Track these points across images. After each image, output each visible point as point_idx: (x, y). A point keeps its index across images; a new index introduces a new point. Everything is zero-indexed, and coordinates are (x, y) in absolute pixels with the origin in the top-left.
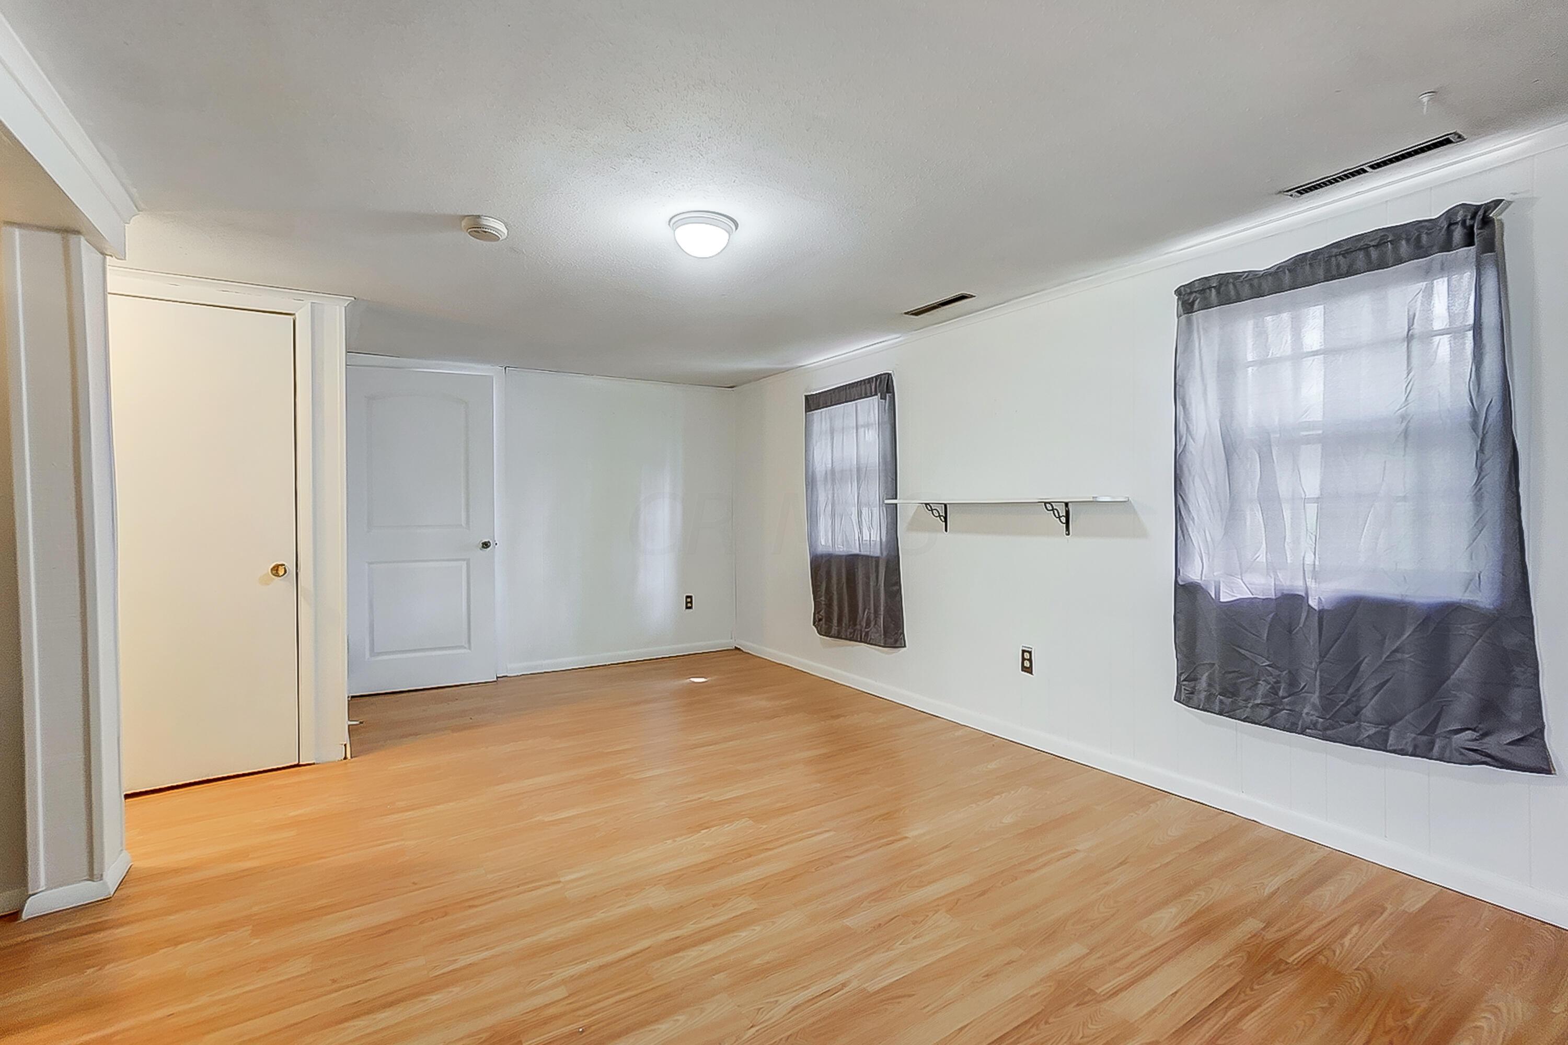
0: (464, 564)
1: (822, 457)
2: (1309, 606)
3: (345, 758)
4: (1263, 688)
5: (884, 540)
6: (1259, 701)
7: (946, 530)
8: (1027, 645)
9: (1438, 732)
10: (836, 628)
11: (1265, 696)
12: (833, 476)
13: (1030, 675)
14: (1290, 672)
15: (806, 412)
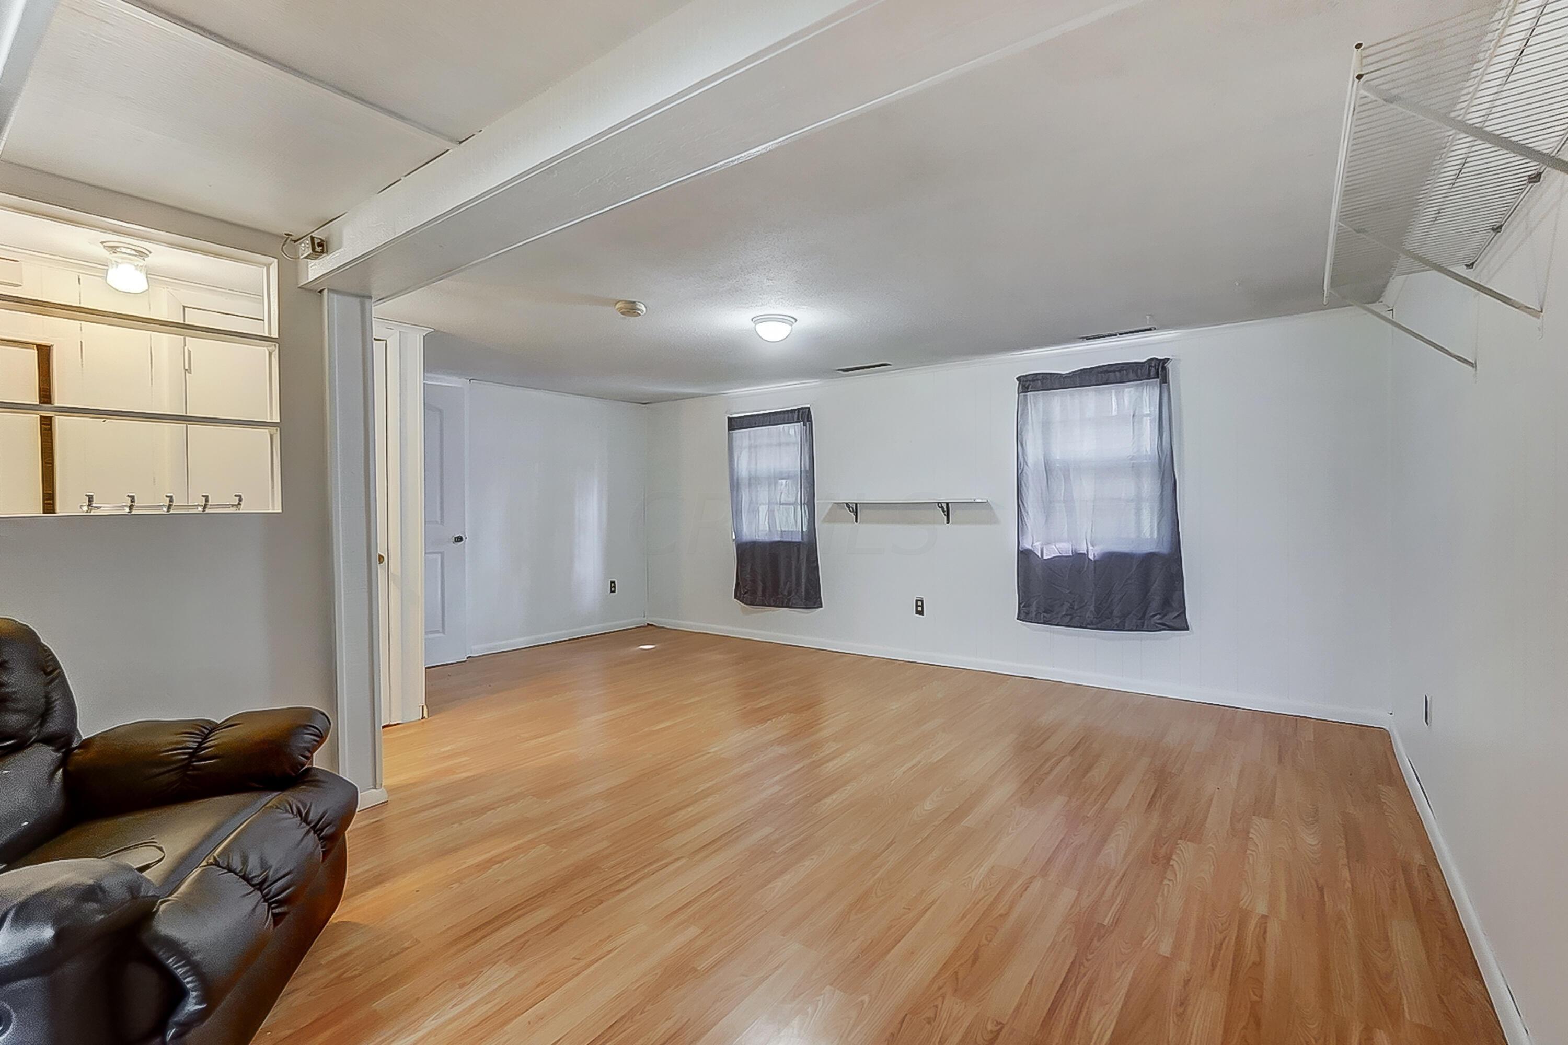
0: (439, 556)
1: (743, 465)
2: (1089, 559)
3: (423, 718)
4: (1067, 606)
5: (805, 530)
6: (1064, 613)
7: (856, 521)
8: (919, 596)
9: (1146, 617)
10: (761, 598)
11: (1067, 610)
12: (754, 480)
13: (921, 616)
14: (1079, 595)
15: (729, 430)
